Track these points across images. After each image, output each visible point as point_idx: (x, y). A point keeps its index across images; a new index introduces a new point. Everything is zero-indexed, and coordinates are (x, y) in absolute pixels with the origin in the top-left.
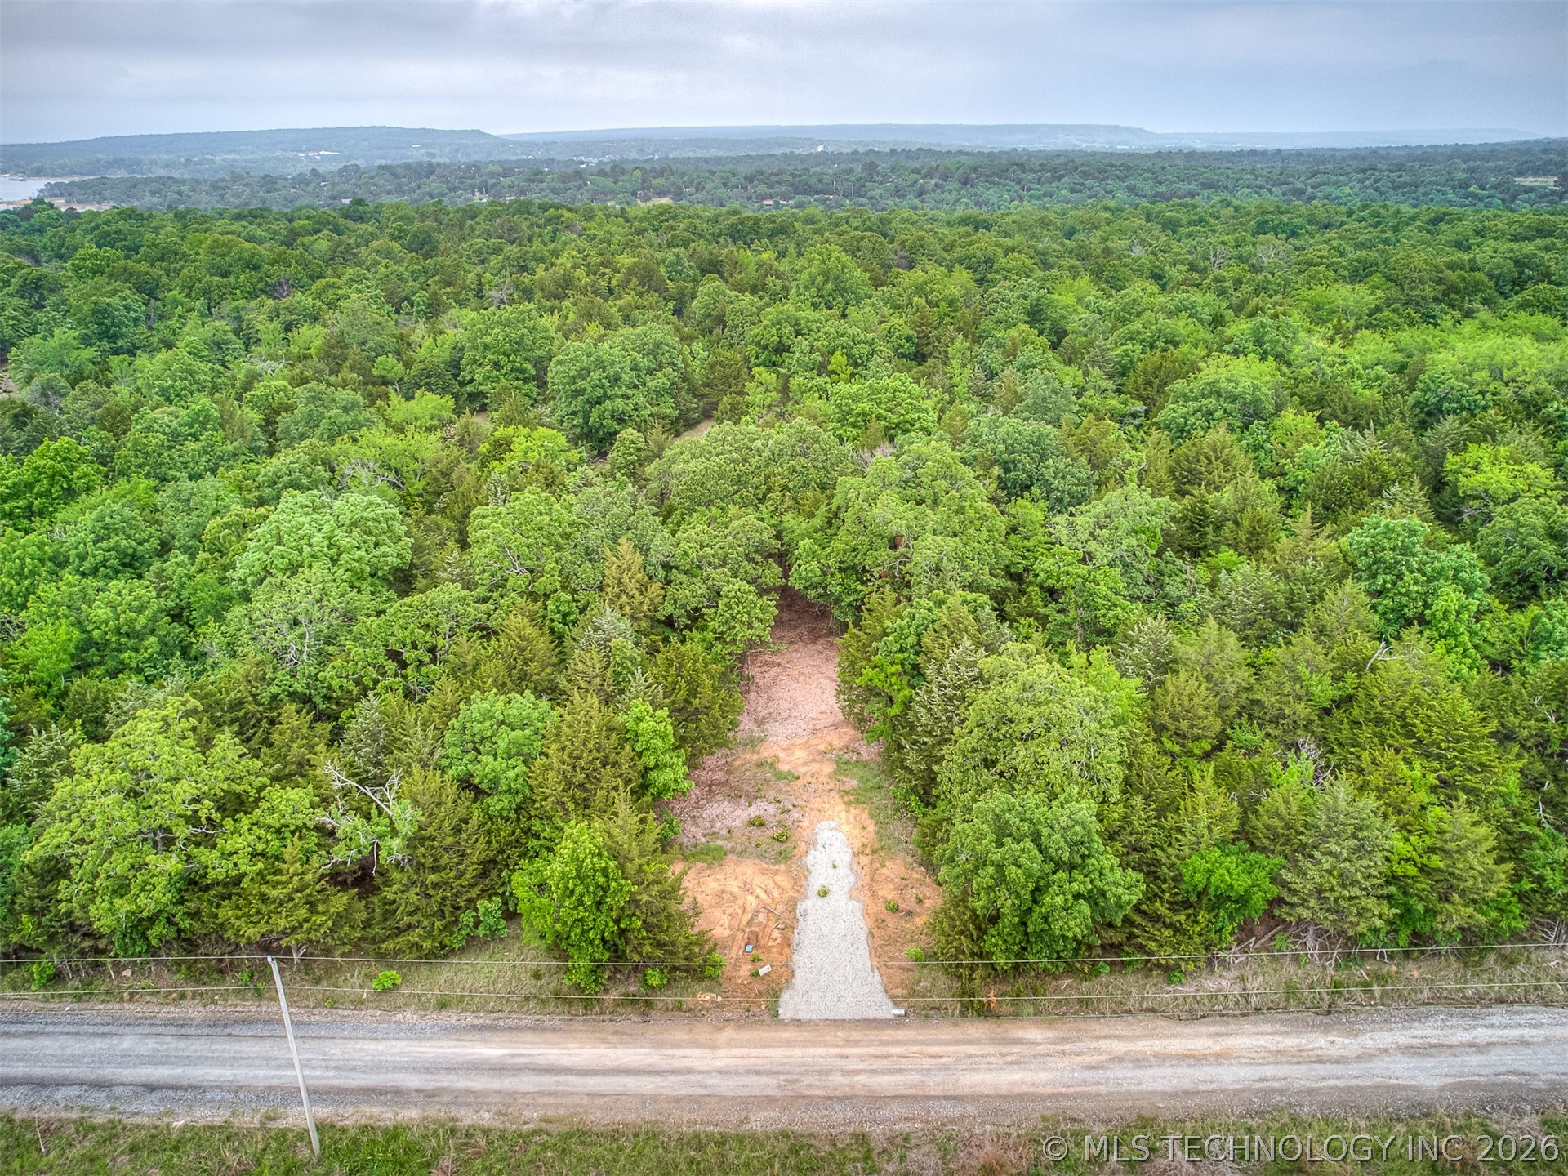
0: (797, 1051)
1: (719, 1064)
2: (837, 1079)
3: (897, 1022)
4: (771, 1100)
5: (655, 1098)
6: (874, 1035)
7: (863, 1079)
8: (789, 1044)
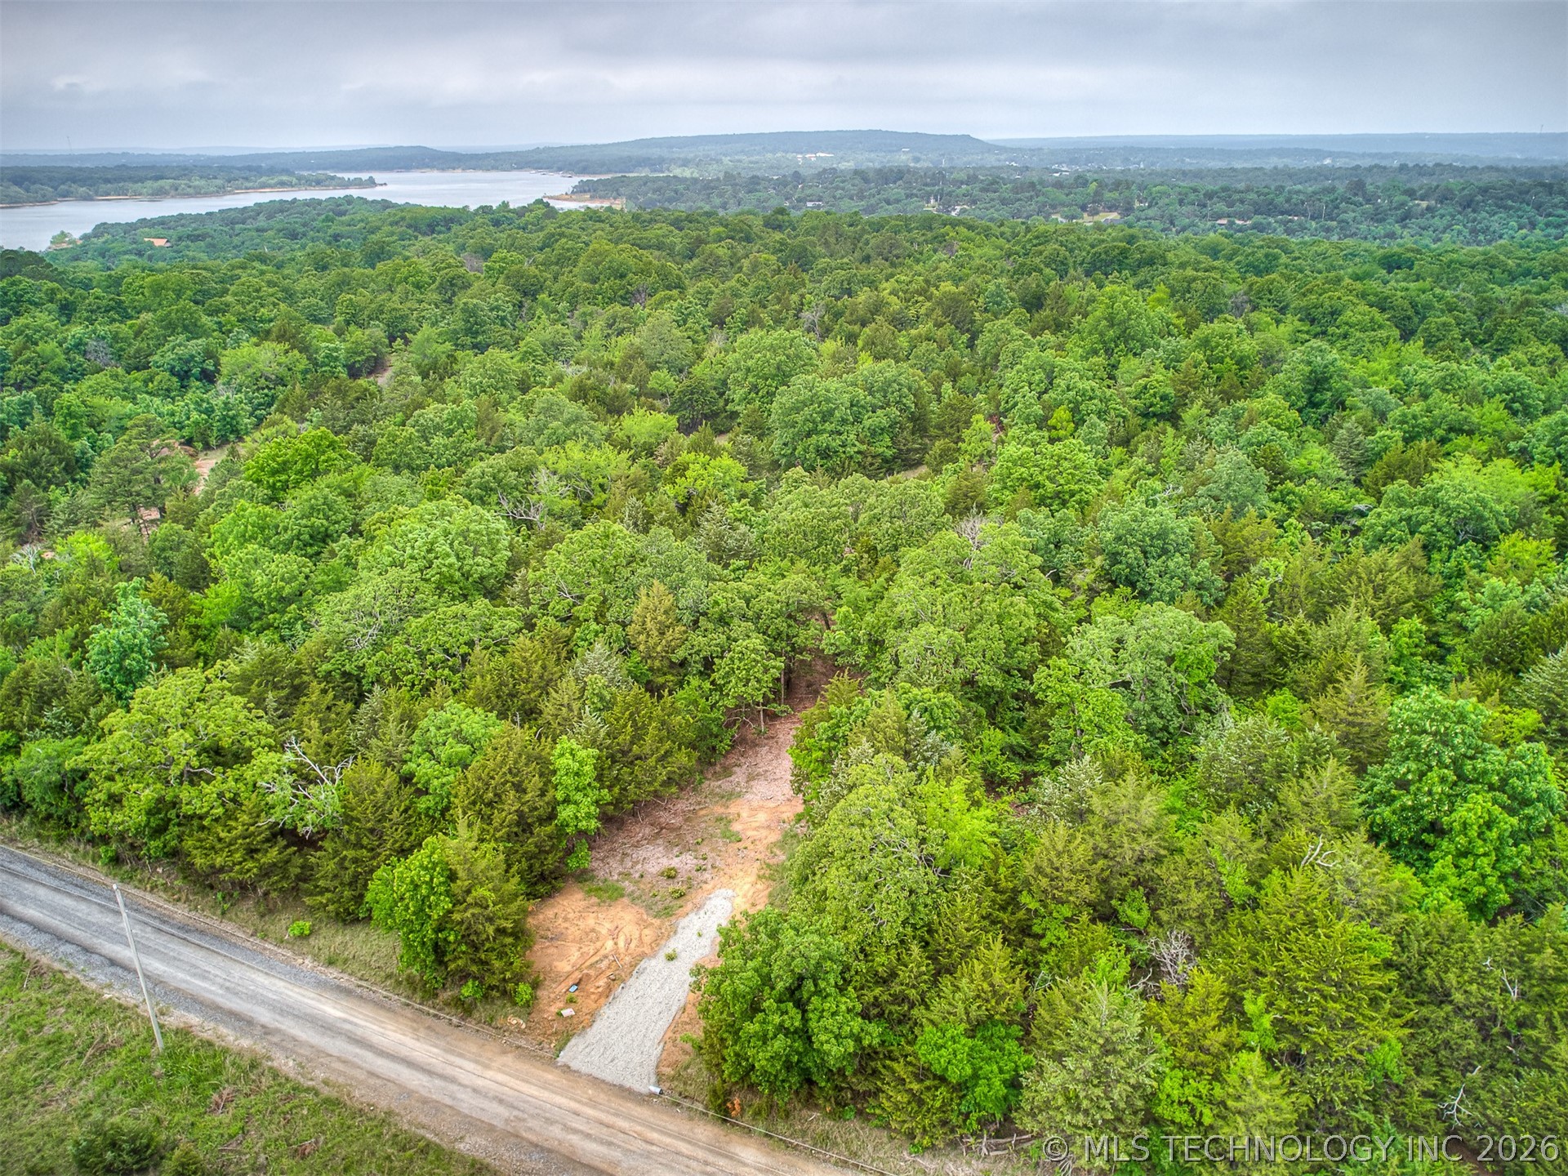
0: (546, 1095)
1: (480, 1082)
2: (556, 1131)
3: (645, 1099)
4: (491, 1128)
5: (410, 1093)
6: (617, 1103)
7: (575, 1139)
8: (545, 1086)
